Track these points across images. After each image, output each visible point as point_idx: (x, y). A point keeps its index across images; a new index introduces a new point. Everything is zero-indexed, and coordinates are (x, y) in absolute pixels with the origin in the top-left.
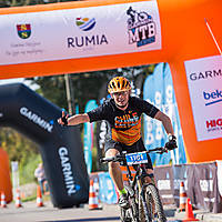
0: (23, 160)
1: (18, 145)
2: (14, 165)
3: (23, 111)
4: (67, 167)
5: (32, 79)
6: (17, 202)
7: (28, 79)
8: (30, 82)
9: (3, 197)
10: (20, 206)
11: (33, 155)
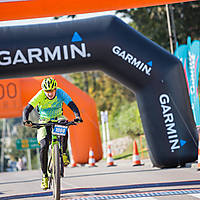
0: (113, 109)
1: (108, 90)
2: (104, 115)
3: (116, 50)
4: (169, 118)
5: (125, 11)
6: (109, 160)
7: (120, 11)
8: (123, 14)
9: (91, 153)
10: (112, 164)
11: (127, 103)
